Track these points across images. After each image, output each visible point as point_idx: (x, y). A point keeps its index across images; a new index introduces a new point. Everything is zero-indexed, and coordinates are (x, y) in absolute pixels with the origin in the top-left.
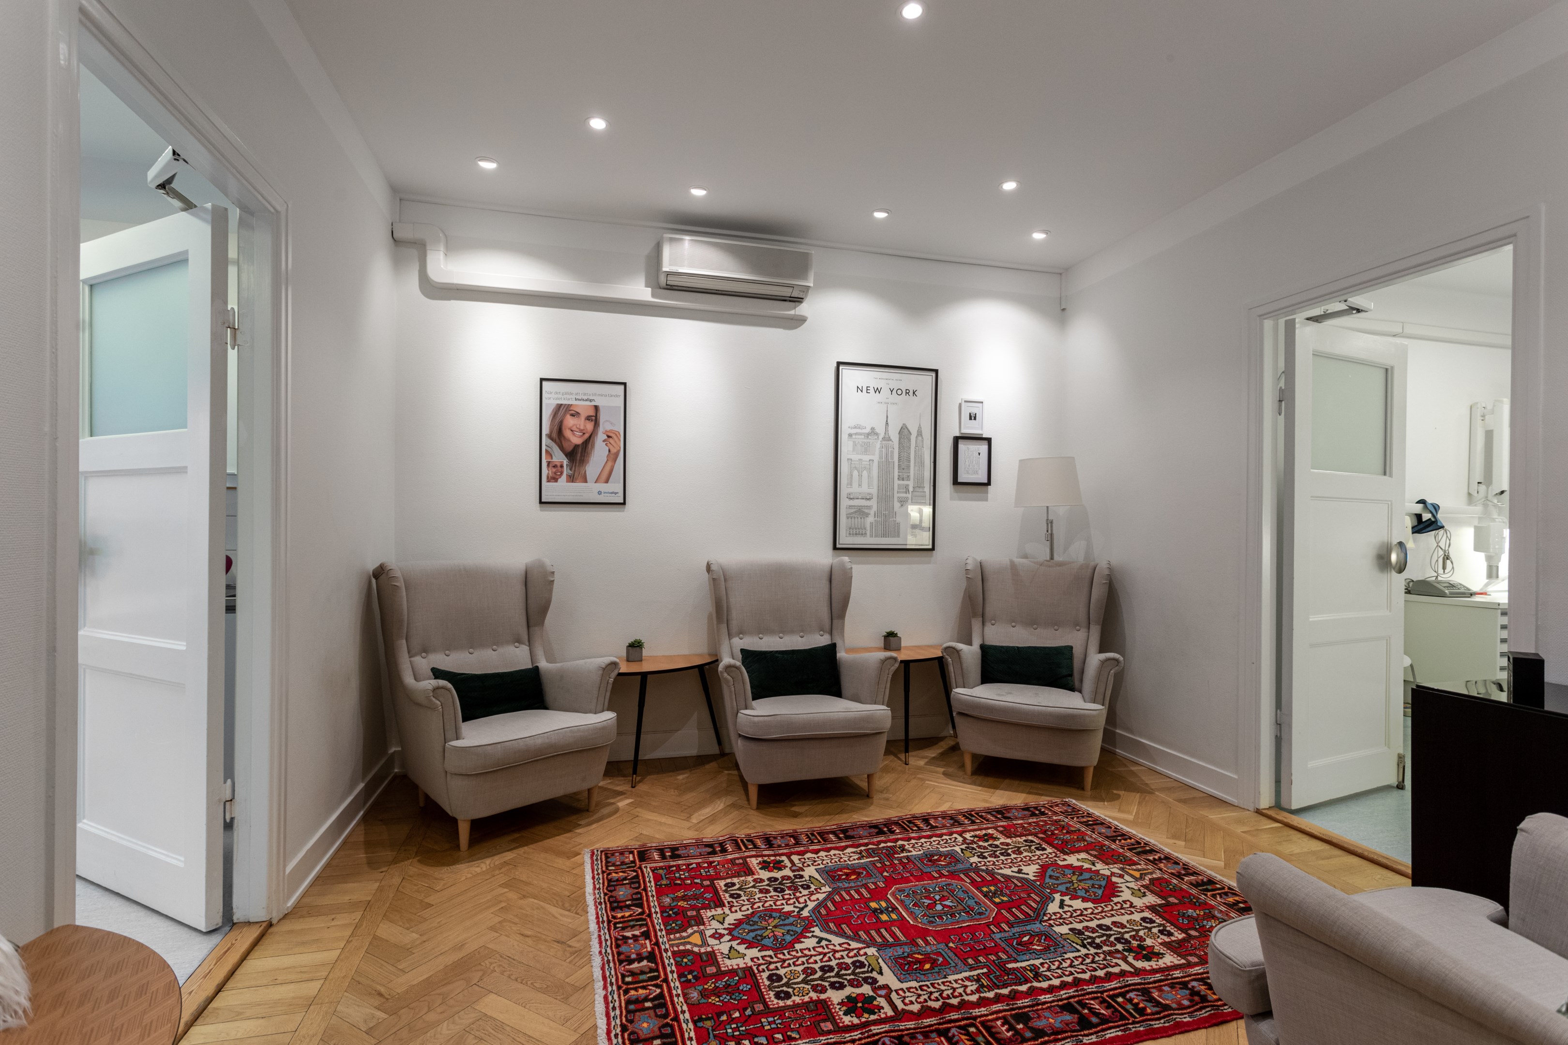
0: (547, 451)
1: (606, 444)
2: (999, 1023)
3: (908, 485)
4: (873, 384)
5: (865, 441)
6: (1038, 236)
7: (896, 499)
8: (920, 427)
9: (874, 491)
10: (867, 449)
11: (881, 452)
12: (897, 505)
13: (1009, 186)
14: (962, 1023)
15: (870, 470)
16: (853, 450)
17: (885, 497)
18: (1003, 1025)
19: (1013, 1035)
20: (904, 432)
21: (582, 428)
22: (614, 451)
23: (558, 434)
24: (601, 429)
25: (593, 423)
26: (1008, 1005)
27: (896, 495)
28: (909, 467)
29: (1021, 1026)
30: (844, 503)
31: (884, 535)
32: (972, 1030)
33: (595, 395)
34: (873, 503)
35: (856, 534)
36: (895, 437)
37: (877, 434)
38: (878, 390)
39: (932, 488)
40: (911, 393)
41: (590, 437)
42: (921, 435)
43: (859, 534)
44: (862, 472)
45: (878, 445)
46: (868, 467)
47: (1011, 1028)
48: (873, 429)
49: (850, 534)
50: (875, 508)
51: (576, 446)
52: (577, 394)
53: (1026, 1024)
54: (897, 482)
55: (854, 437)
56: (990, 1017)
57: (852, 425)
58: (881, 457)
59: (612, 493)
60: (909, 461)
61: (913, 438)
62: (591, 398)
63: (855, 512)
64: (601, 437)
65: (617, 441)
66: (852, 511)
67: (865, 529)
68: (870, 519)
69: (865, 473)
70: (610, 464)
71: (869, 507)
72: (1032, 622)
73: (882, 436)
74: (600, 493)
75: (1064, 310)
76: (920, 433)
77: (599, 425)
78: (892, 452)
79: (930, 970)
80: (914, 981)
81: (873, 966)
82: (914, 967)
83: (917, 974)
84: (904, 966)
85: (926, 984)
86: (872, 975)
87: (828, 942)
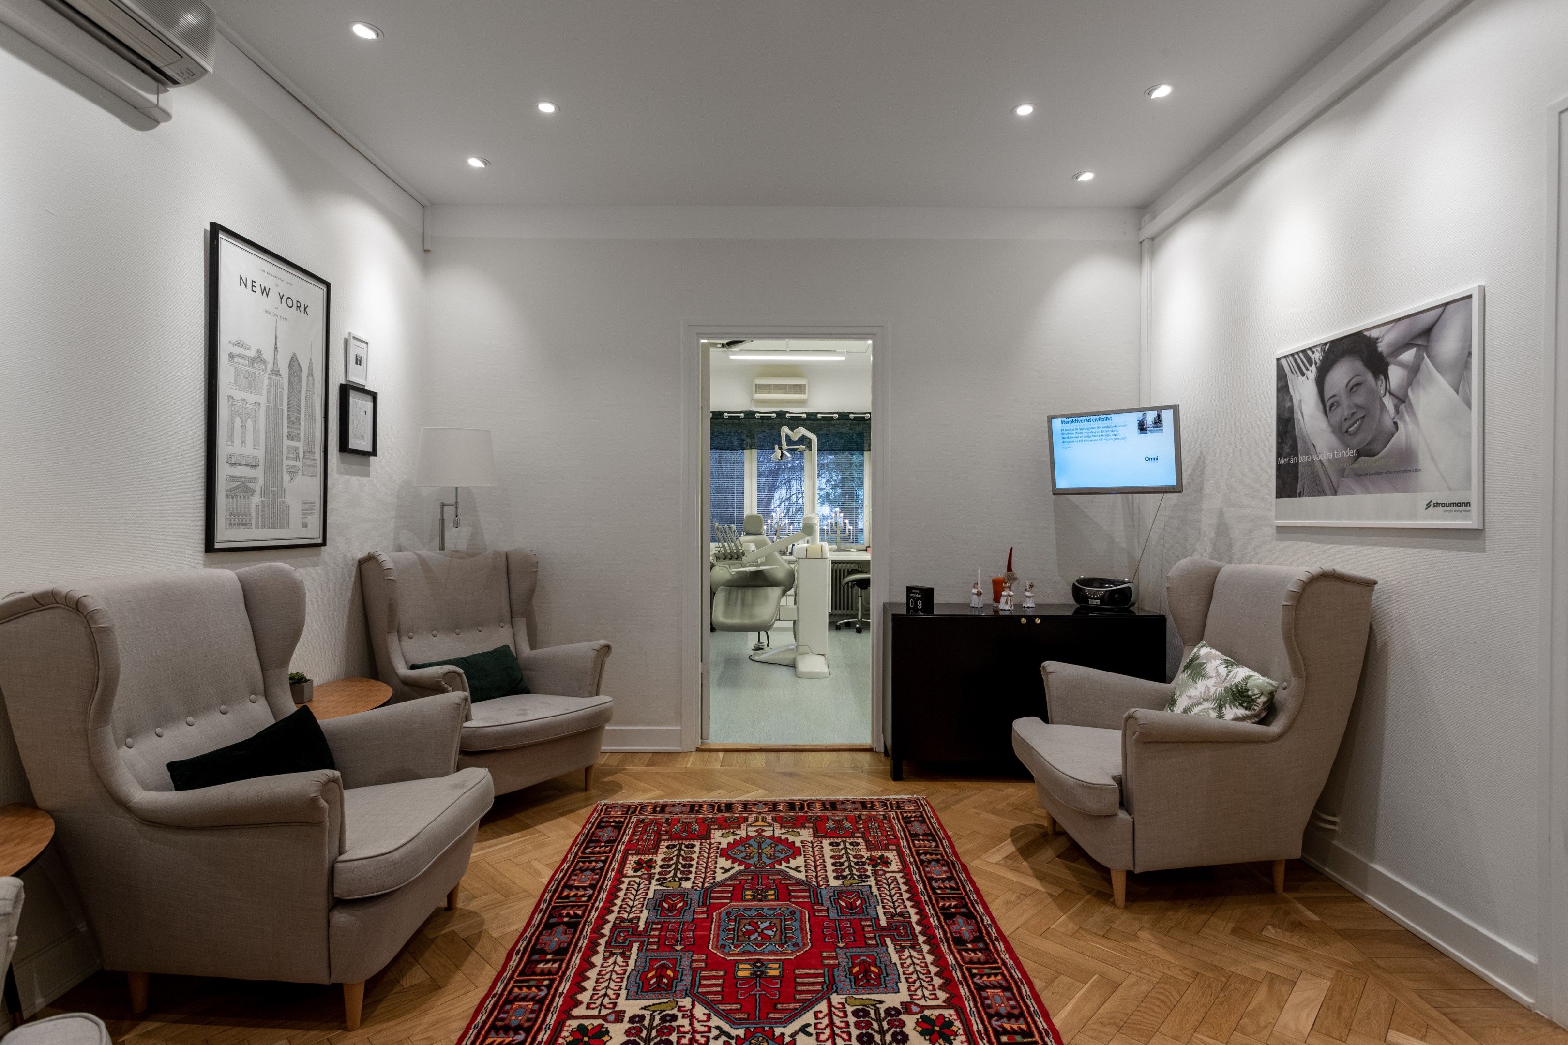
3: (298, 448)
4: (263, 280)
5: (251, 370)
6: (475, 163)
7: (285, 470)
8: (311, 363)
9: (260, 454)
10: (251, 385)
11: (269, 391)
12: (286, 477)
13: (547, 108)
15: (255, 419)
16: (236, 383)
17: (273, 466)
20: (294, 363)
27: (286, 462)
28: (299, 419)
30: (223, 471)
31: (272, 526)
34: (259, 473)
35: (239, 524)
36: (284, 371)
37: (264, 362)
38: (265, 291)
39: (322, 454)
40: (302, 308)
42: (312, 375)
43: (242, 524)
44: (246, 421)
45: (266, 382)
46: (253, 413)
48: (259, 352)
49: (230, 524)
50: (261, 482)
54: (287, 442)
55: (236, 359)
57: (234, 339)
58: (269, 401)
60: (299, 412)
61: (304, 375)
63: (237, 487)
66: (234, 485)
67: (250, 515)
68: (256, 500)
69: (249, 423)
71: (254, 480)
72: (454, 626)
73: (270, 366)
75: (426, 251)
76: (311, 373)
78: (282, 394)
79: (879, 968)
80: (897, 983)
81: (863, 1002)
82: (872, 976)
83: (884, 977)
84: (868, 981)
85: (902, 977)
86: (882, 1008)
87: (808, 1025)
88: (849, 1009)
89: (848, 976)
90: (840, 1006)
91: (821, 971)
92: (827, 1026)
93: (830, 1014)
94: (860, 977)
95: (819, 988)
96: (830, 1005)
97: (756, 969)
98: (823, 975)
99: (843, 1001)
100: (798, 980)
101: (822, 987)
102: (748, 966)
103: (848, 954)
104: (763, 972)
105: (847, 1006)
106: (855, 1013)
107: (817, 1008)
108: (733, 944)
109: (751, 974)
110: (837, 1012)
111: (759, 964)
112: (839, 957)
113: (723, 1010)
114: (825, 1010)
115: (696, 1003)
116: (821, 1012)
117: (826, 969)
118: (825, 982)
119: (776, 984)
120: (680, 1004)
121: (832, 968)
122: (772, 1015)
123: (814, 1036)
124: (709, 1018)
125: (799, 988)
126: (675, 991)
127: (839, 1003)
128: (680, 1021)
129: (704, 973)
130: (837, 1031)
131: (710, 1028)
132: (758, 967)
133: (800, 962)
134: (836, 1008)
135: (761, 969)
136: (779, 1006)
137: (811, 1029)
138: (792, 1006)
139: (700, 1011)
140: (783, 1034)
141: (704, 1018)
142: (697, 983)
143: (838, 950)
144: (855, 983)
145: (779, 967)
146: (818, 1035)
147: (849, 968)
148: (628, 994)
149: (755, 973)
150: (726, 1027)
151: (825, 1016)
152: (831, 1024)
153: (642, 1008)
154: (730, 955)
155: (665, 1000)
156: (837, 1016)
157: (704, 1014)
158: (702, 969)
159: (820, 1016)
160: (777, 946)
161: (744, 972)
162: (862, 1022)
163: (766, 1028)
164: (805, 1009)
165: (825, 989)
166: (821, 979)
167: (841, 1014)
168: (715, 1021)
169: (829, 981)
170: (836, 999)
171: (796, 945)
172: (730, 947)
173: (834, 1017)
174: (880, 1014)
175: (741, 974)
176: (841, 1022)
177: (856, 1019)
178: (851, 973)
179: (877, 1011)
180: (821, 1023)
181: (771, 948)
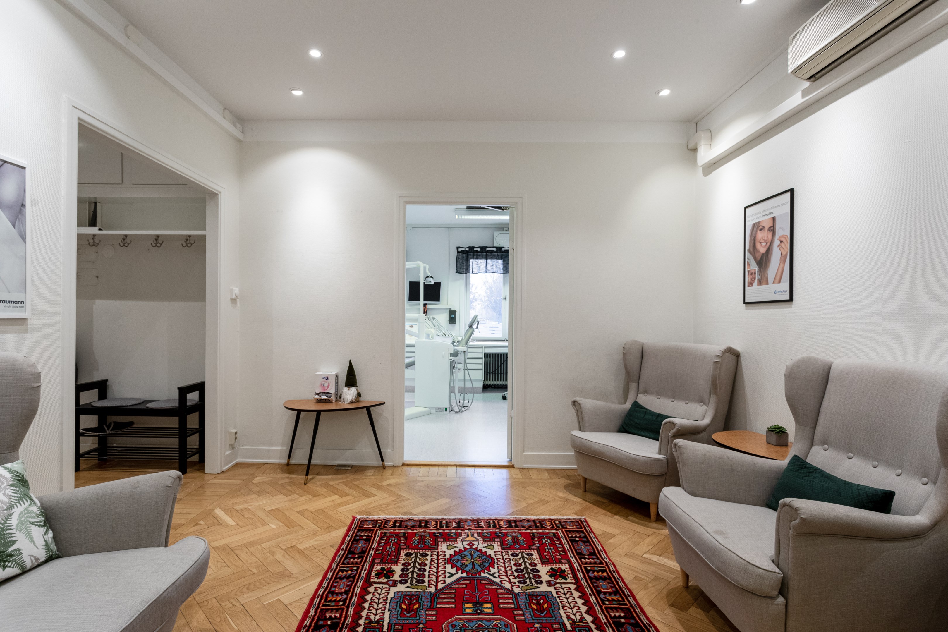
0: (748, 263)
1: (780, 249)
2: (338, 615)
14: (348, 601)
18: (335, 616)
19: (326, 617)
21: (766, 239)
22: (784, 253)
23: (754, 249)
24: (777, 237)
25: (772, 233)
26: (347, 624)
29: (329, 622)
32: (341, 603)
33: (773, 208)
41: (770, 245)
47: (330, 618)
51: (763, 254)
52: (763, 211)
53: (329, 625)
56: (344, 613)
59: (783, 292)
62: (771, 211)
64: (777, 242)
65: (786, 245)
70: (782, 265)
74: (775, 292)
77: (775, 234)
79: (400, 607)
80: (394, 597)
81: (417, 587)
82: (407, 602)
83: (400, 601)
84: (411, 599)
85: (389, 601)
86: (408, 584)
87: (449, 577)
88: (426, 584)
89: (422, 602)
90: (431, 586)
91: (438, 606)
92: (440, 576)
93: (437, 582)
94: (415, 601)
95: (441, 596)
96: (436, 586)
97: (480, 608)
98: (438, 603)
99: (428, 588)
100: (453, 600)
101: (439, 595)
102: (485, 610)
103: (418, 618)
104: (475, 605)
105: (427, 586)
106: (424, 582)
107: (444, 585)
108: (500, 628)
109: (483, 605)
110: (433, 583)
111: (479, 611)
112: (425, 616)
113: (494, 585)
114: (439, 584)
115: (511, 589)
116: (442, 583)
117: (435, 607)
118: (437, 599)
119: (466, 598)
120: (520, 589)
121: (431, 608)
122: (468, 582)
123: (446, 572)
124: (501, 581)
125: (453, 596)
126: (525, 596)
127: (431, 587)
128: (516, 581)
129: (512, 606)
130: (435, 574)
131: (499, 578)
132: (479, 609)
133: (451, 613)
134: (433, 585)
135: (476, 608)
136: (464, 586)
137: (448, 575)
138: (457, 586)
139: (507, 585)
140: (462, 573)
141: (504, 582)
142: (514, 599)
143: (424, 622)
144: (419, 597)
145: (465, 609)
146: (445, 573)
147: (420, 608)
148: (553, 595)
149: (481, 605)
150: (491, 577)
151: (440, 581)
152: (437, 577)
153: (540, 587)
154: (499, 619)
155: (528, 591)
156: (433, 581)
157: (504, 584)
158: (514, 609)
159: (442, 582)
160: (467, 625)
161: (487, 607)
162: (421, 577)
163: (470, 575)
164: (449, 584)
165: (437, 594)
166: (439, 600)
167: (431, 581)
168: (498, 580)
169: (434, 599)
170: (432, 589)
171: (454, 626)
172: (501, 625)
173: (435, 581)
174: (411, 581)
175: (489, 605)
176: (432, 578)
177: (424, 579)
178: (420, 604)
179: (411, 583)
180: (443, 578)
181: (472, 624)
